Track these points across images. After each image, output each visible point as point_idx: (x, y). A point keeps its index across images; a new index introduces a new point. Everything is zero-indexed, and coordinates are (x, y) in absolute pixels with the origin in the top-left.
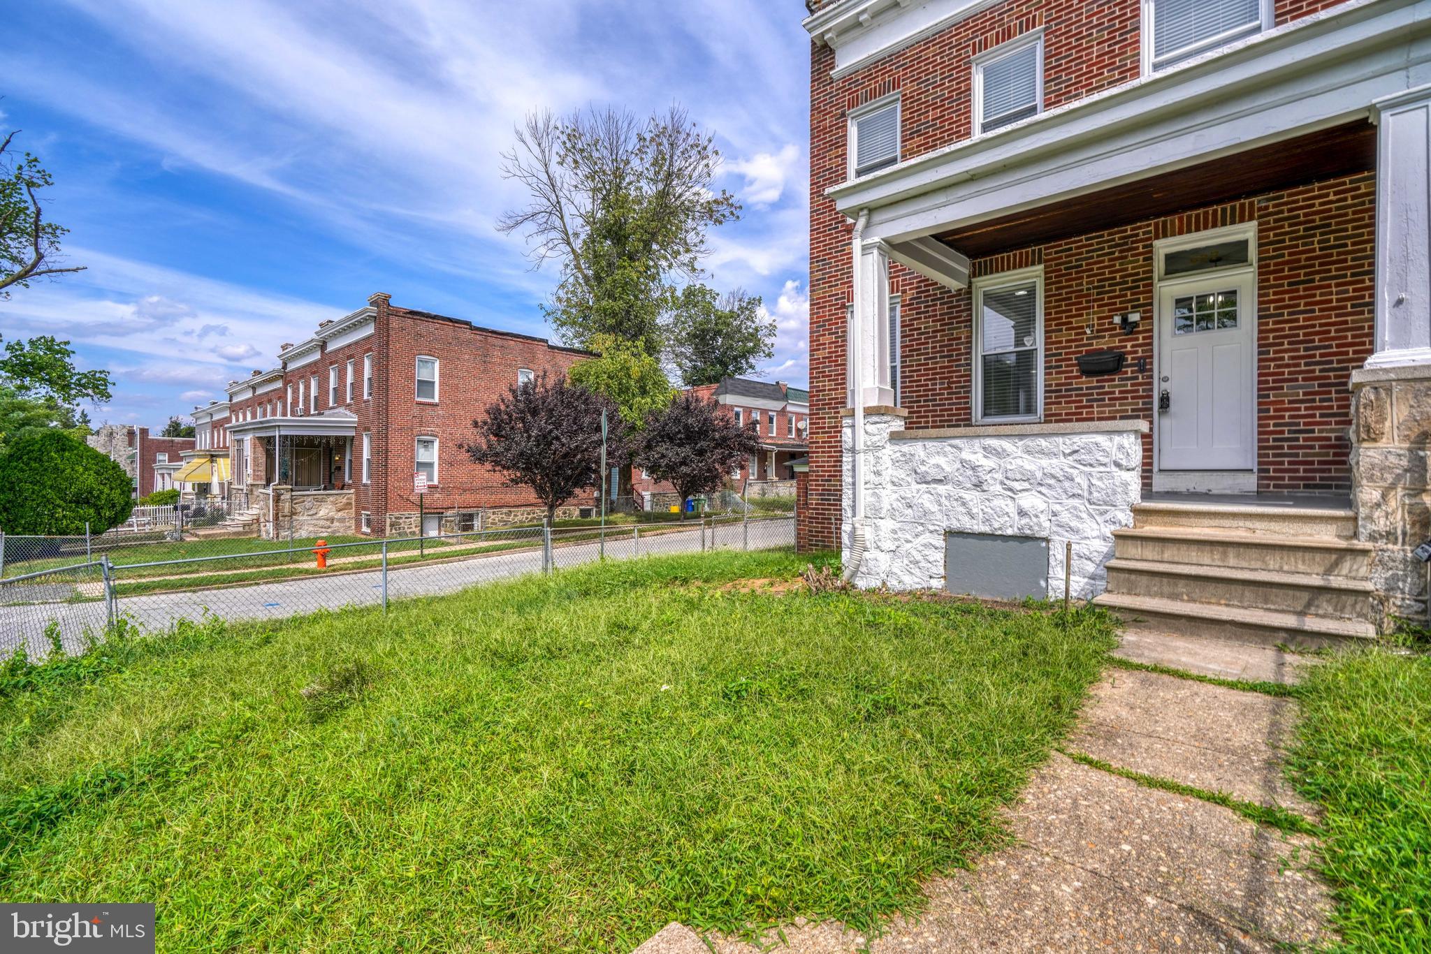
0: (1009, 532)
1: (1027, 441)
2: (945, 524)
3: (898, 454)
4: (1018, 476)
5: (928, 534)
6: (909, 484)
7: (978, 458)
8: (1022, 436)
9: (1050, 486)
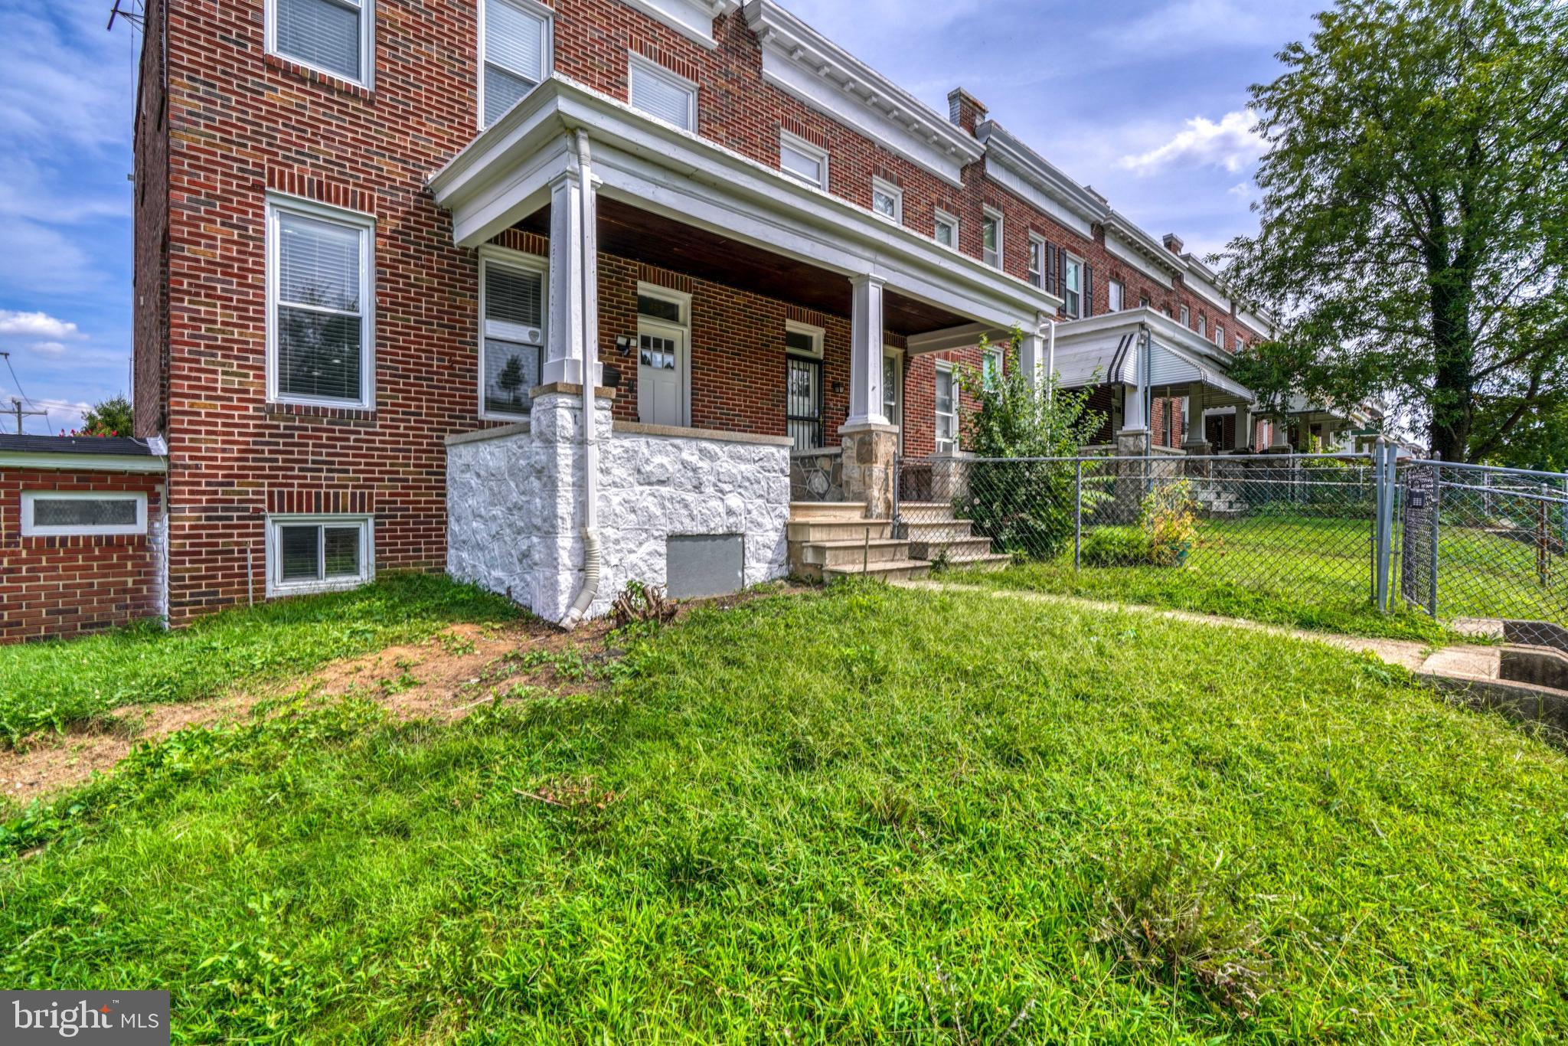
0: (720, 531)
1: (730, 447)
2: (668, 528)
3: (620, 450)
4: (727, 479)
5: (652, 541)
6: (632, 486)
7: (695, 460)
8: (728, 442)
9: (746, 488)
